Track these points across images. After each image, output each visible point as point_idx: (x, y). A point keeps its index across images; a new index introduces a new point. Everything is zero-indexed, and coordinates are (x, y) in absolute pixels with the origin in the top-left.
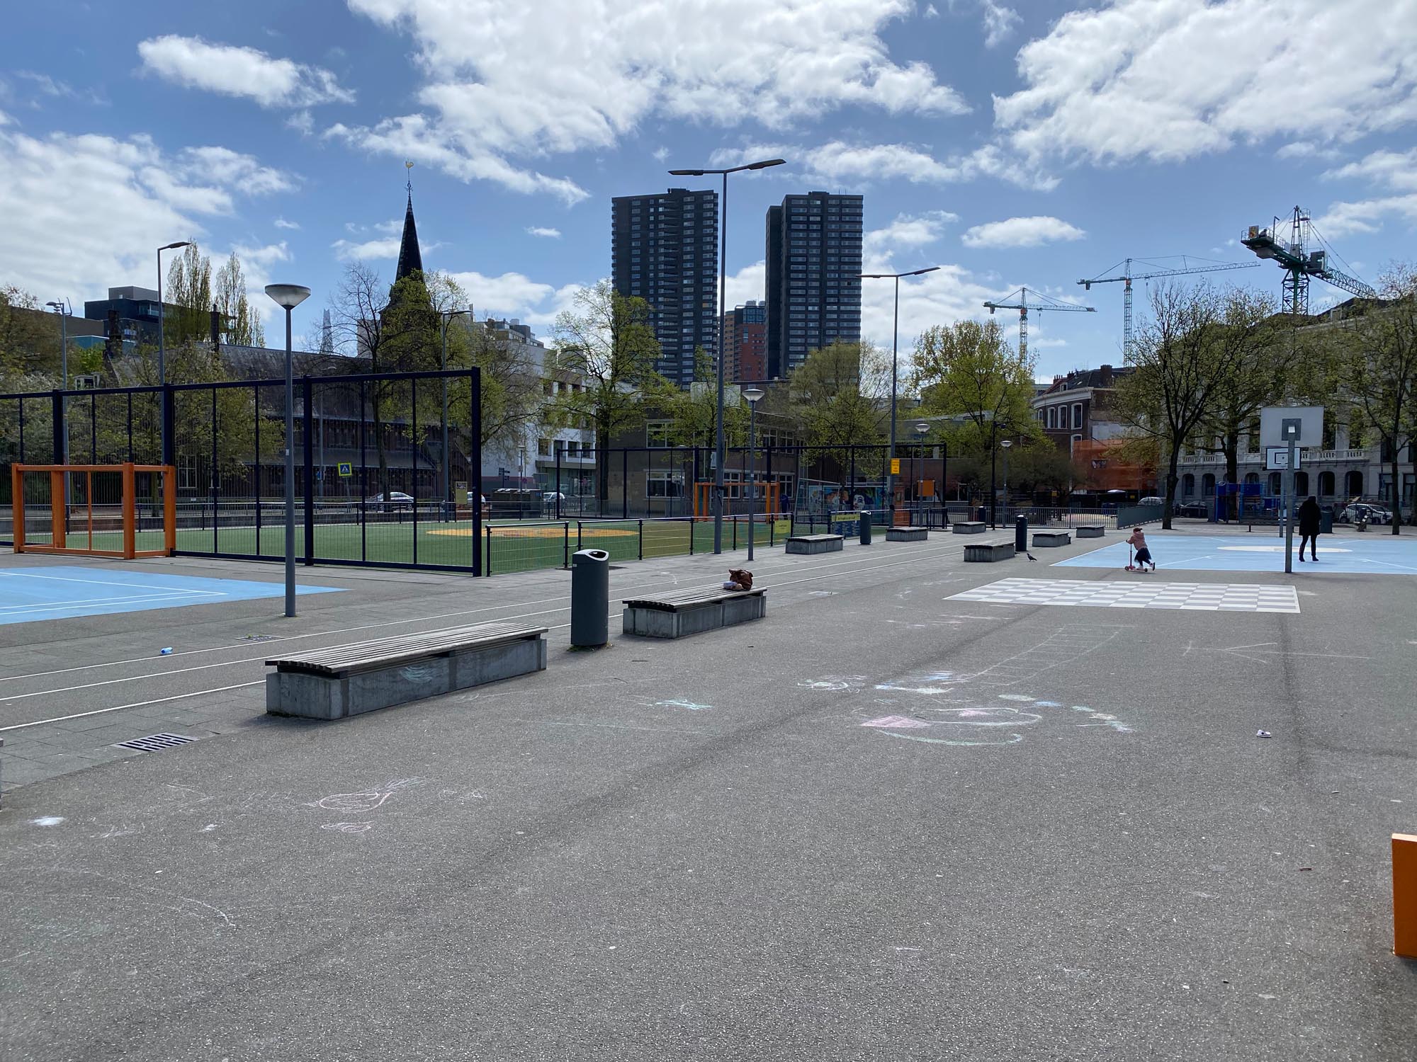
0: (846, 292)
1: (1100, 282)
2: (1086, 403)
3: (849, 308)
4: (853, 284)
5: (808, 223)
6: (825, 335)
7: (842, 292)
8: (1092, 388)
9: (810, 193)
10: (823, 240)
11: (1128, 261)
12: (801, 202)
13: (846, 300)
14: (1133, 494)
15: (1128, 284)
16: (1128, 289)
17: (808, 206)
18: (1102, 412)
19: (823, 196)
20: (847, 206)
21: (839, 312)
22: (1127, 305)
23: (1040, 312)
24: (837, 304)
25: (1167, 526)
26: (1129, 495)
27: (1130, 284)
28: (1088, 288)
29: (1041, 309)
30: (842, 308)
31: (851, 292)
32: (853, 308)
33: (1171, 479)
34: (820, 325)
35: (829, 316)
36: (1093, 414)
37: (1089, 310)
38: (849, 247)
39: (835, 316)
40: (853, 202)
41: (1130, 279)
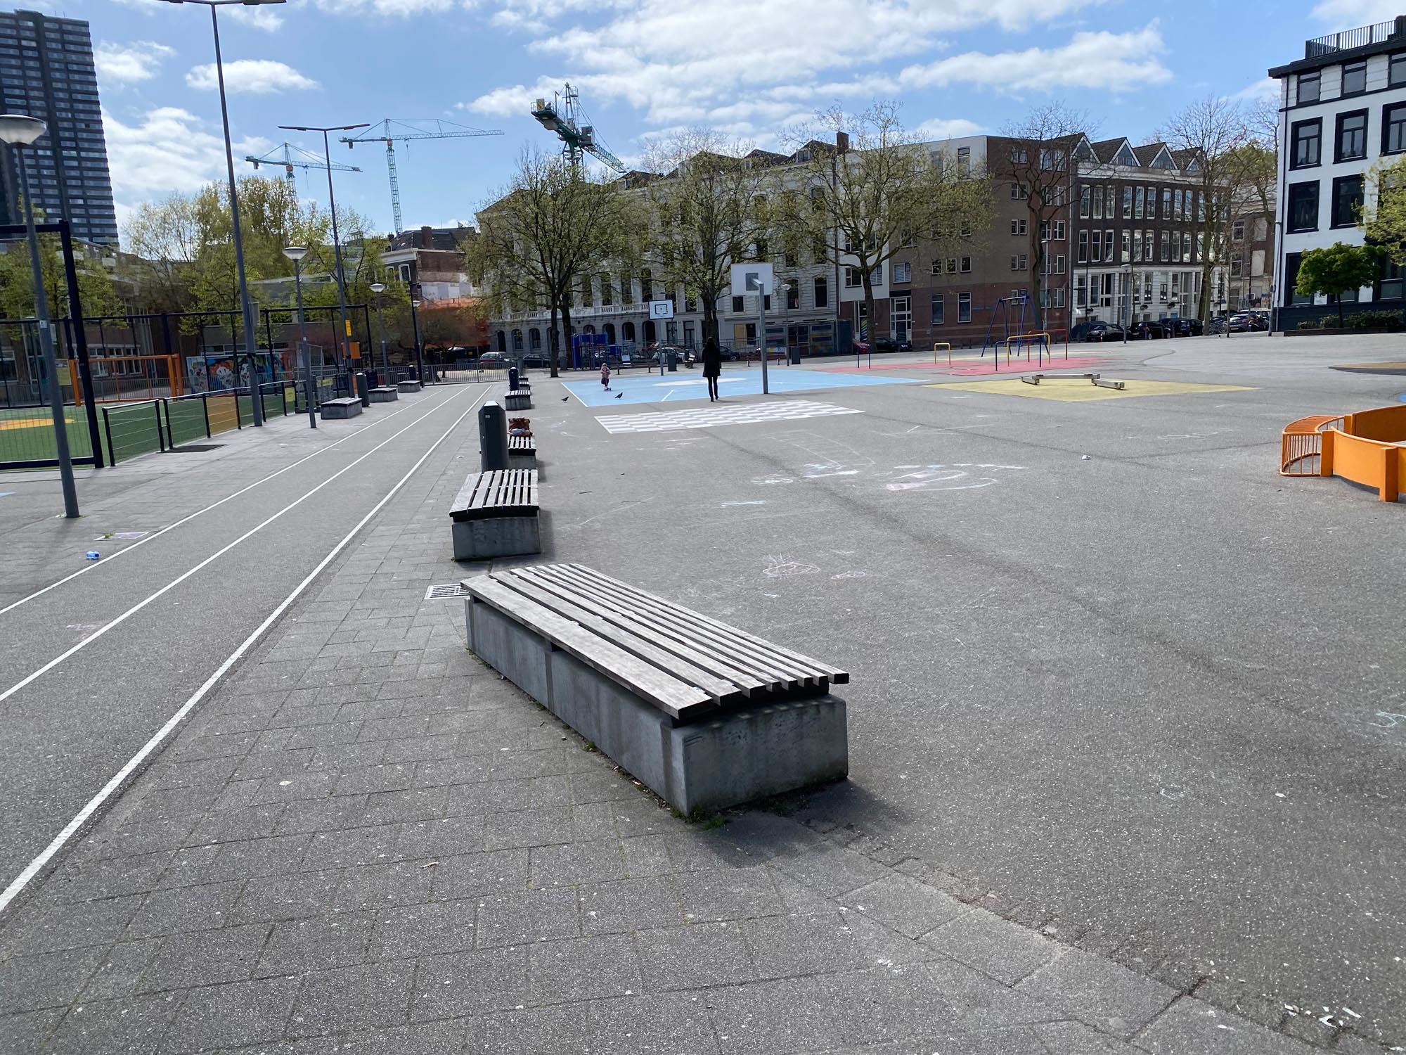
0: (85, 135)
1: (362, 141)
2: (413, 263)
3: (92, 155)
4: (93, 126)
5: (21, 48)
6: (65, 185)
7: (80, 135)
8: (417, 249)
9: (17, 12)
10: (44, 68)
11: (387, 121)
12: (7, 21)
13: (86, 145)
14: (470, 351)
15: (390, 145)
16: (390, 150)
17: (18, 28)
18: (429, 273)
19: (36, 17)
20: (70, 33)
21: (79, 159)
22: (392, 166)
23: (306, 169)
24: (77, 149)
25: (554, 375)
26: (468, 351)
27: (391, 145)
28: (351, 146)
29: (306, 167)
30: (83, 154)
31: (91, 136)
32: (97, 155)
33: (554, 332)
34: (57, 172)
35: (67, 163)
36: (421, 275)
37: (355, 169)
38: (80, 82)
39: (75, 163)
40: (77, 29)
41: (390, 140)
